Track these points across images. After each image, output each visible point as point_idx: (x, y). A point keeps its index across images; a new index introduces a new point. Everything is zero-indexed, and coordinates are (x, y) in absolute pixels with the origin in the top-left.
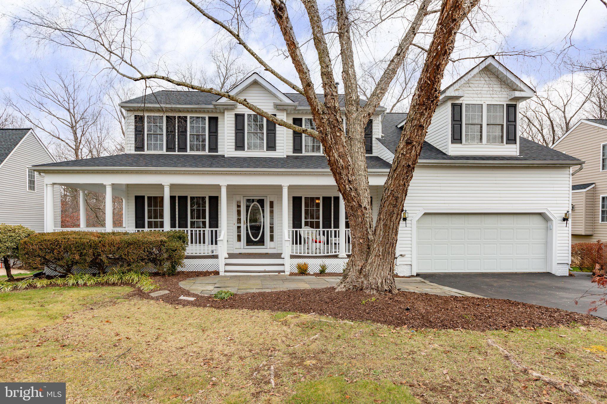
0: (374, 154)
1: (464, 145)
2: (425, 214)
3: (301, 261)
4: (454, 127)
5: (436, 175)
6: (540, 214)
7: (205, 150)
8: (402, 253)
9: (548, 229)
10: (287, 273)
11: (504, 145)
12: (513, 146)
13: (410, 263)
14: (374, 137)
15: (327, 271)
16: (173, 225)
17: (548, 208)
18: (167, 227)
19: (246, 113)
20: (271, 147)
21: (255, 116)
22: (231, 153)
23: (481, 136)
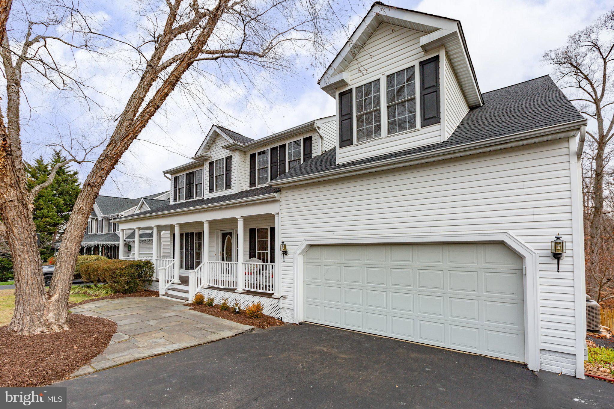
1: (356, 145)
2: (312, 246)
4: (342, 124)
5: (318, 194)
7: (202, 195)
8: (285, 294)
10: (189, 302)
11: (418, 130)
13: (291, 307)
17: (510, 232)
19: (215, 160)
20: (229, 186)
21: (220, 161)
22: (207, 195)
23: (379, 126)
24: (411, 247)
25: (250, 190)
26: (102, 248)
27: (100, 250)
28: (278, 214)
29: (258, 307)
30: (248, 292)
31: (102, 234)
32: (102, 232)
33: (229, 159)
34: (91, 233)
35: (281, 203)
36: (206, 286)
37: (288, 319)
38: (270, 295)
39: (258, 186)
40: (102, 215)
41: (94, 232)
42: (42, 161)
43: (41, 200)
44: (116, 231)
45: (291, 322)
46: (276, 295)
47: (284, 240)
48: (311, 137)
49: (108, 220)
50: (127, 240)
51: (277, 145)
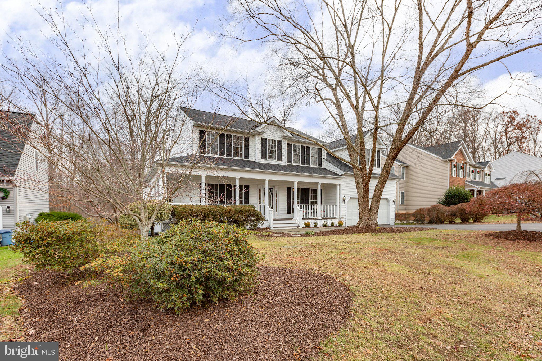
0: (323, 167)
2: (351, 198)
3: (307, 221)
6: (386, 199)
7: (242, 157)
8: (343, 216)
9: (389, 205)
10: (301, 227)
12: (379, 169)
13: (345, 221)
14: (323, 158)
15: (317, 226)
16: (241, 202)
18: (238, 203)
19: (267, 138)
20: (279, 159)
22: (259, 160)
28: (340, 185)
30: (323, 219)
33: (279, 142)
35: (342, 180)
38: (334, 218)
39: (293, 164)
46: (338, 217)
47: (343, 195)
51: (305, 145)
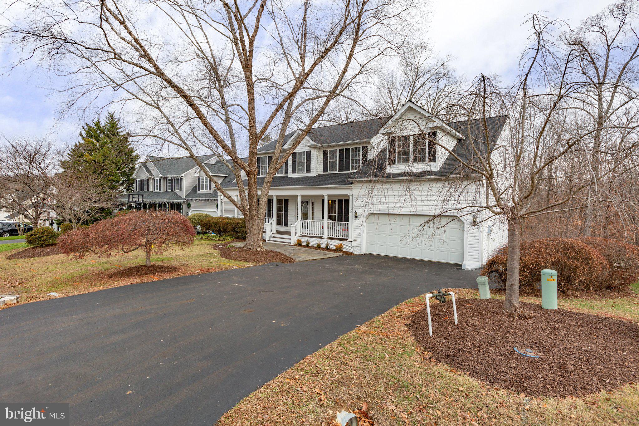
1: (397, 165)
2: (371, 214)
7: (283, 173)
8: (355, 239)
10: (292, 244)
11: (426, 163)
13: (359, 245)
15: (310, 245)
19: (297, 152)
20: (308, 170)
21: (302, 153)
22: (290, 175)
23: (408, 158)
24: (421, 217)
25: (323, 174)
26: (168, 206)
27: (167, 207)
28: (352, 195)
29: (341, 246)
30: (330, 238)
31: (160, 192)
32: (160, 190)
33: (309, 153)
34: (148, 190)
35: (354, 190)
36: (300, 235)
37: (357, 252)
38: (346, 240)
39: (329, 172)
40: (161, 175)
41: (151, 189)
42: (99, 123)
43: (107, 161)
44: (175, 190)
45: (359, 253)
46: (350, 239)
47: (356, 210)
48: (367, 147)
49: (166, 179)
50: (187, 198)
51: (344, 148)
